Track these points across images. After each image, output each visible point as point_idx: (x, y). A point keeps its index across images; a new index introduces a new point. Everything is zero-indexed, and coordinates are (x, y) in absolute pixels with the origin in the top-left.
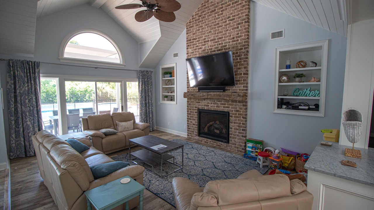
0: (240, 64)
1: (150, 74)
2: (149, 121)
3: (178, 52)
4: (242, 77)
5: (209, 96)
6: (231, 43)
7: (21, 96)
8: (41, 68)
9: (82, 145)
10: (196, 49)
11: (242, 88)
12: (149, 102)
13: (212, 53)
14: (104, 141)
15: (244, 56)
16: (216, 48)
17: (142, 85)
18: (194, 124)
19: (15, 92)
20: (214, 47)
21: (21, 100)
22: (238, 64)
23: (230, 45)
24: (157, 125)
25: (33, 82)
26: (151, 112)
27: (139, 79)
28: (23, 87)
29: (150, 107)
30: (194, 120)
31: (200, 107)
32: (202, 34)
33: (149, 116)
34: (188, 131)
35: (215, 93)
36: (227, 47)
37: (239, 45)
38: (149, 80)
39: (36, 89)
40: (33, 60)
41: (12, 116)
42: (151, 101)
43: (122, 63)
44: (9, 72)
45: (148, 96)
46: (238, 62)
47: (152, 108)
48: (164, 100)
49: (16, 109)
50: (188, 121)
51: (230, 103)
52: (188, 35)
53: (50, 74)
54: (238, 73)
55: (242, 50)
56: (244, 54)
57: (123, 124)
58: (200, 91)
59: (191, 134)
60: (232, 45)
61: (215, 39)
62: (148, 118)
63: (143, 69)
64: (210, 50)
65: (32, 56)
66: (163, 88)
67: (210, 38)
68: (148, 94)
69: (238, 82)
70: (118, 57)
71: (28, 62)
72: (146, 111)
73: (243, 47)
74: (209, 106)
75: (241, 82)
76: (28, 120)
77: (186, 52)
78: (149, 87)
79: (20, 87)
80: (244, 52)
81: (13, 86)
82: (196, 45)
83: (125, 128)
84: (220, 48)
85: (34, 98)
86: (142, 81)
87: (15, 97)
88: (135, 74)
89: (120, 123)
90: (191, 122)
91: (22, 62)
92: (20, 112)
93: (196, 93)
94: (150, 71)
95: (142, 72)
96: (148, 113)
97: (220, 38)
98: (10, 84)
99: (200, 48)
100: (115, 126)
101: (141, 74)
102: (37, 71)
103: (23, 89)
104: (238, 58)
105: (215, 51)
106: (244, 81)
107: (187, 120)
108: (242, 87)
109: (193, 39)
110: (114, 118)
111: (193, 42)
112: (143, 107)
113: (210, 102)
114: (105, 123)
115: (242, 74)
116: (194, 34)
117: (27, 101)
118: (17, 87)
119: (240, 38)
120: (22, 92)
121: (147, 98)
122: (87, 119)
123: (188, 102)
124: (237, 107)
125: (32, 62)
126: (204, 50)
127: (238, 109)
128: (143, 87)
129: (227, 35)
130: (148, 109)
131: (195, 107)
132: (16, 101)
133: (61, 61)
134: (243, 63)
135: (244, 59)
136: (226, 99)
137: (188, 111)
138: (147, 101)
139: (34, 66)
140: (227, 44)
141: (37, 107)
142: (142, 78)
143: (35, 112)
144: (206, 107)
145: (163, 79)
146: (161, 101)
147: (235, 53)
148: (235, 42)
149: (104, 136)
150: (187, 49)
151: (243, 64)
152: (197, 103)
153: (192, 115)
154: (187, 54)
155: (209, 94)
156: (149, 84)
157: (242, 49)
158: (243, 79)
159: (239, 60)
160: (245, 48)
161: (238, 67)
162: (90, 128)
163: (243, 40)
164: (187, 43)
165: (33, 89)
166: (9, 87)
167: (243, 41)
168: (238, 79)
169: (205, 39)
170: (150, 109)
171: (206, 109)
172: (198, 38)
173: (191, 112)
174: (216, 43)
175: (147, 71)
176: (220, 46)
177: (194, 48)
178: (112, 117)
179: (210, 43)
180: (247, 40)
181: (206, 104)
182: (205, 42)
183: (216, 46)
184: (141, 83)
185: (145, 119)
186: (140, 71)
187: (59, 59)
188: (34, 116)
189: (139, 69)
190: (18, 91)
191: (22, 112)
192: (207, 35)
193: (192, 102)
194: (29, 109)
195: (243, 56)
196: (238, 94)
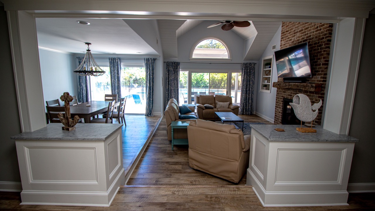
0: (320, 54)
1: (253, 66)
2: (248, 106)
3: (276, 45)
4: (320, 68)
5: (290, 86)
6: (315, 33)
7: (171, 81)
8: (180, 65)
9: (188, 109)
10: (287, 41)
11: (320, 79)
12: (249, 90)
13: (299, 44)
14: (204, 111)
15: (325, 45)
16: (302, 39)
17: (244, 75)
18: (279, 112)
19: (169, 79)
20: (301, 38)
21: (171, 83)
22: (319, 54)
23: (314, 35)
24: (256, 110)
25: (176, 74)
26: (250, 98)
27: (242, 70)
28: (172, 76)
29: (250, 94)
30: (280, 108)
31: (285, 96)
32: (293, 26)
33: (249, 101)
34: (275, 117)
35: (295, 83)
36: (312, 37)
37: (321, 34)
38: (251, 70)
39: (177, 78)
40: (177, 61)
41: (167, 91)
42: (252, 89)
43: (229, 58)
44: (167, 69)
45: (250, 84)
46: (319, 52)
47: (253, 95)
48: (263, 89)
49: (168, 88)
50: (276, 109)
51: (308, 94)
52: (283, 28)
53: (184, 69)
54: (318, 63)
55: (323, 40)
56: (325, 44)
57: (221, 103)
58: (285, 81)
59: (277, 120)
60: (315, 35)
61: (302, 30)
62: (248, 104)
63: (246, 62)
64: (297, 41)
65: (177, 59)
66: (263, 78)
67: (299, 29)
68: (250, 83)
69: (317, 73)
70: (227, 53)
71: (175, 63)
72: (246, 97)
73: (325, 37)
74: (291, 96)
75: (319, 73)
76: (173, 94)
77: (280, 44)
78: (251, 77)
79: (171, 76)
80: (325, 42)
81: (168, 76)
82: (288, 37)
83: (221, 106)
84: (305, 39)
85: (176, 82)
86: (245, 72)
87: (169, 81)
88: (239, 67)
89: (219, 102)
90: (278, 110)
91: (172, 63)
92: (170, 90)
93: (281, 83)
94: (253, 63)
95: (245, 64)
96: (248, 99)
97: (307, 29)
98: (167, 75)
99: (291, 40)
100: (215, 104)
101: (244, 66)
102: (178, 67)
103: (172, 78)
104: (319, 48)
105: (301, 42)
106: (322, 72)
107: (275, 107)
108: (320, 77)
109: (287, 31)
110: (216, 99)
111: (286, 34)
112: (243, 93)
113: (293, 92)
114: (209, 101)
115: (321, 65)
116: (287, 26)
117: (173, 84)
118: (170, 76)
119: (323, 27)
120: (171, 79)
121: (248, 86)
122: (199, 97)
123: (277, 91)
124: (313, 98)
125: (176, 62)
126: (293, 42)
127: (314, 101)
128: (245, 77)
129: (313, 25)
130: (248, 96)
131: (282, 96)
132: (169, 84)
133: (191, 60)
134: (323, 53)
135: (324, 49)
136: (302, 89)
137: (276, 100)
138: (248, 88)
139: (177, 64)
140: (312, 34)
141: (177, 88)
142: (245, 69)
143: (176, 90)
144: (289, 97)
145: (264, 69)
146: (261, 90)
147: (317, 43)
148: (318, 32)
149: (204, 108)
150: (281, 41)
151: (322, 55)
152: (284, 92)
153: (279, 104)
154: (281, 46)
155: (290, 84)
156: (251, 74)
157: (323, 38)
158: (321, 70)
159: (319, 50)
160: (326, 37)
161: (319, 57)
162: (200, 103)
163: (325, 28)
164: (282, 36)
165: (176, 78)
166: (166, 76)
167: (325, 30)
168: (317, 70)
169: (295, 30)
170: (250, 96)
171: (289, 98)
172: (290, 30)
173: (279, 101)
174: (303, 33)
175: (250, 63)
176: (306, 36)
177: (286, 40)
178: (215, 98)
179: (298, 34)
180: (328, 28)
181: (290, 94)
182: (294, 33)
183: (303, 37)
184: (243, 73)
185: (245, 104)
186: (244, 63)
187: (190, 59)
188: (175, 93)
189: (243, 62)
190: (170, 79)
191: (171, 90)
192: (297, 26)
193: (280, 91)
194: (173, 88)
195: (323, 46)
196: (312, 85)
